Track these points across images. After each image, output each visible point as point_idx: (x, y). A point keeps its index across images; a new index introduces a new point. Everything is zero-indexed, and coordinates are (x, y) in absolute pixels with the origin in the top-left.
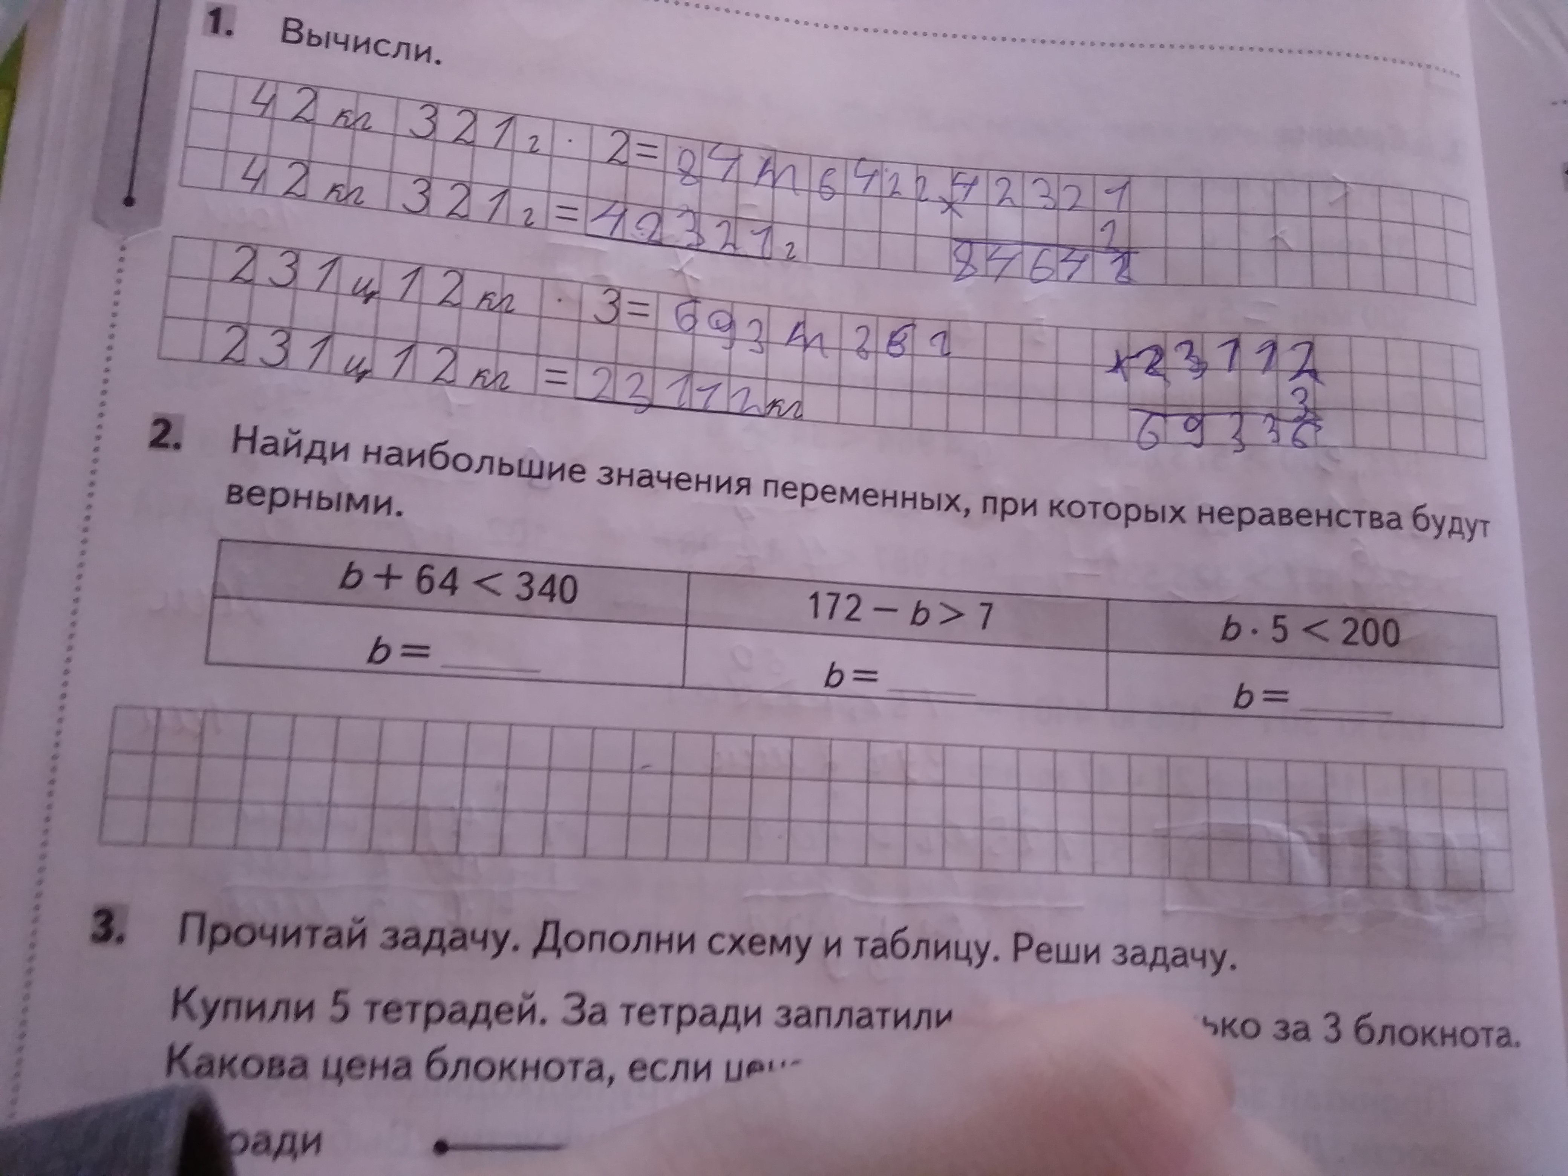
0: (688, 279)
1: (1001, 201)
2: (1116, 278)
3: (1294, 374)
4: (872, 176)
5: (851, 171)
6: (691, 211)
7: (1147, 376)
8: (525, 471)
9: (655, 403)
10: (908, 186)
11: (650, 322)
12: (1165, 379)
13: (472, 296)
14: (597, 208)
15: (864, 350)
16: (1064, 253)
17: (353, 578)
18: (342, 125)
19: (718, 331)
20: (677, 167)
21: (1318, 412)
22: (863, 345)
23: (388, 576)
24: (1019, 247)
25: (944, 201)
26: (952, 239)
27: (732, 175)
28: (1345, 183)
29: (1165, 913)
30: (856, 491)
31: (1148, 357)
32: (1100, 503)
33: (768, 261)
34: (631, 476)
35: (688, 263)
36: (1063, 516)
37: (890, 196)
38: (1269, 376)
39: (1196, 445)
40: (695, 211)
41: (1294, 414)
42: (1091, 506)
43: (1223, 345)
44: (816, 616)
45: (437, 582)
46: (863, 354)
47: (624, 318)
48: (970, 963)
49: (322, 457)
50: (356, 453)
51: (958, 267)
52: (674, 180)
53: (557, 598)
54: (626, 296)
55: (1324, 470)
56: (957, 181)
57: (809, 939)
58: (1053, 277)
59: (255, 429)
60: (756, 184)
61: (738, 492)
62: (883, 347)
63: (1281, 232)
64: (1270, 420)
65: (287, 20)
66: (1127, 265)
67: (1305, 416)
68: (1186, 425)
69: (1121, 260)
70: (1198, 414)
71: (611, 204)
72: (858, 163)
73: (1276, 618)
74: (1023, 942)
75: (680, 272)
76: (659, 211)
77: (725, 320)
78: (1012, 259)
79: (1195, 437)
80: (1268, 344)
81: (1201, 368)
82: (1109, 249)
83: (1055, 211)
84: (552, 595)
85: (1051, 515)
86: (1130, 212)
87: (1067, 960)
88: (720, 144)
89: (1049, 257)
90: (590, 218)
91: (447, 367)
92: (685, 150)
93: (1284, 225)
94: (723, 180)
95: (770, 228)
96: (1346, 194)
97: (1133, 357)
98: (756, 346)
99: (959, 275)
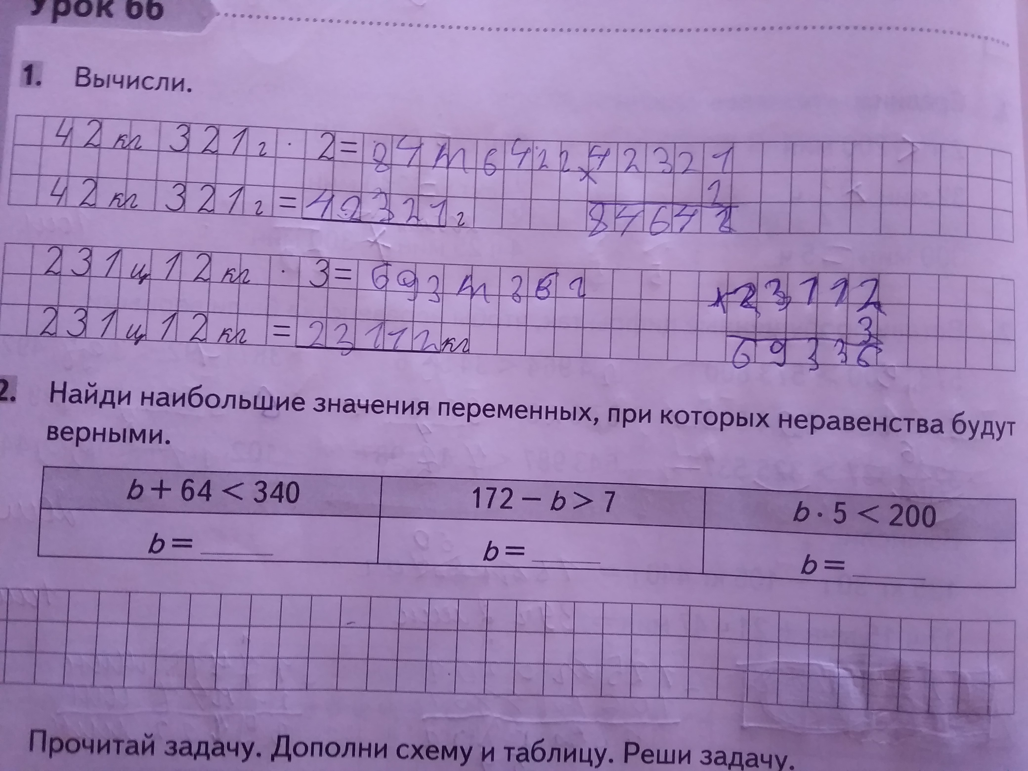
0: (381, 247)
1: (629, 168)
2: (720, 228)
3: (862, 305)
4: (526, 153)
5: (509, 149)
6: (384, 193)
7: (742, 308)
8: (259, 405)
9: (356, 347)
10: (553, 161)
11: (352, 284)
12: (756, 311)
13: (218, 272)
14: (311, 196)
15: (518, 295)
16: (678, 209)
17: (136, 491)
18: (121, 147)
19: (405, 287)
20: (372, 158)
21: (879, 338)
22: (517, 291)
23: (161, 489)
24: (642, 206)
25: (583, 170)
26: (587, 201)
27: (415, 161)
28: (912, 144)
29: (743, 728)
30: (510, 407)
31: (744, 292)
32: (701, 412)
33: (443, 228)
34: (338, 405)
35: (381, 235)
36: (671, 423)
37: (539, 169)
38: (842, 307)
39: (779, 364)
40: (386, 192)
41: (860, 339)
42: (694, 414)
43: (804, 283)
44: (478, 506)
45: (196, 492)
46: (517, 298)
47: (333, 282)
48: (591, 765)
49: (112, 403)
50: (136, 398)
51: (592, 225)
52: (370, 169)
53: (284, 499)
54: (334, 264)
55: (882, 385)
56: (593, 154)
57: (471, 748)
58: (669, 230)
59: (65, 384)
60: (434, 167)
61: (418, 414)
62: (532, 292)
63: (857, 187)
64: (840, 344)
65: (79, 68)
66: (729, 217)
67: (869, 340)
68: (771, 348)
69: (724, 213)
70: (782, 339)
71: (322, 191)
72: (515, 143)
73: (838, 504)
74: (632, 749)
75: (375, 242)
76: (358, 195)
77: (410, 278)
78: (636, 216)
79: (779, 358)
80: (841, 281)
81: (786, 301)
82: (715, 204)
83: (672, 174)
84: (280, 497)
85: (662, 422)
86: (732, 173)
87: (666, 762)
88: (406, 136)
89: (665, 213)
90: (306, 204)
91: (200, 329)
92: (379, 144)
93: (860, 181)
94: (408, 165)
95: (446, 201)
96: (912, 153)
97: (731, 293)
98: (434, 297)
99: (593, 231)
